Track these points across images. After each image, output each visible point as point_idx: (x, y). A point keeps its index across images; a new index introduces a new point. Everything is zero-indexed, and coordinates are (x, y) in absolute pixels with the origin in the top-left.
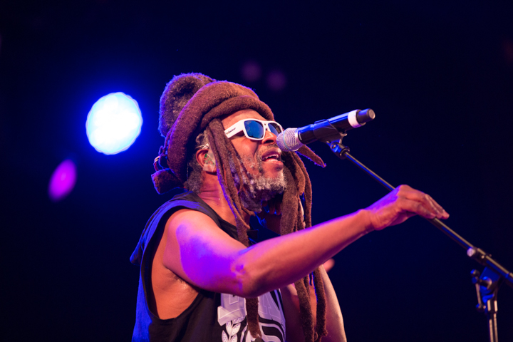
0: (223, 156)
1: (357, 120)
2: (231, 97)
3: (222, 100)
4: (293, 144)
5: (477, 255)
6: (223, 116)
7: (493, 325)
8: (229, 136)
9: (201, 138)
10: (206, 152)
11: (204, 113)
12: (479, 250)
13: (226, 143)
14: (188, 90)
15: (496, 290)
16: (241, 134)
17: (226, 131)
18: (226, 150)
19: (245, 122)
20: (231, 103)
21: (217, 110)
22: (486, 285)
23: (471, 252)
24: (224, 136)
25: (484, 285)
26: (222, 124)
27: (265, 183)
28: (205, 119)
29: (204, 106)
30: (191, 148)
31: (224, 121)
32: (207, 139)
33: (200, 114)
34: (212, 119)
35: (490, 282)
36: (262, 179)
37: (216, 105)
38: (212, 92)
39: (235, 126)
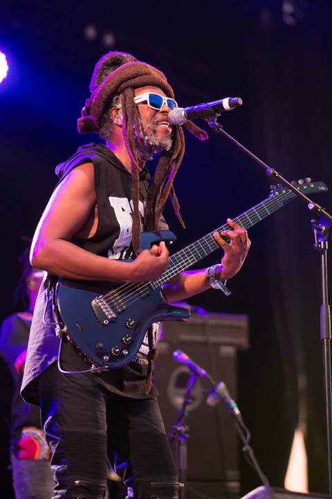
0: (129, 116)
1: (230, 105)
2: (145, 74)
3: (137, 75)
4: (180, 120)
5: (316, 208)
6: (135, 87)
7: (324, 259)
8: (137, 102)
9: (118, 99)
10: (118, 109)
11: (122, 82)
12: (317, 205)
13: (133, 107)
14: (116, 63)
15: (328, 234)
16: (145, 102)
17: (135, 98)
18: (132, 112)
19: (150, 95)
20: (145, 79)
21: (133, 81)
22: (322, 230)
23: (311, 206)
24: (133, 102)
25: (319, 230)
26: (134, 92)
27: (155, 140)
28: (122, 86)
29: (124, 76)
30: (108, 104)
31: (136, 90)
32: (121, 101)
33: (120, 82)
34: (128, 87)
35: (324, 228)
36: (153, 137)
37: (133, 77)
38: (133, 68)
39: (143, 96)
